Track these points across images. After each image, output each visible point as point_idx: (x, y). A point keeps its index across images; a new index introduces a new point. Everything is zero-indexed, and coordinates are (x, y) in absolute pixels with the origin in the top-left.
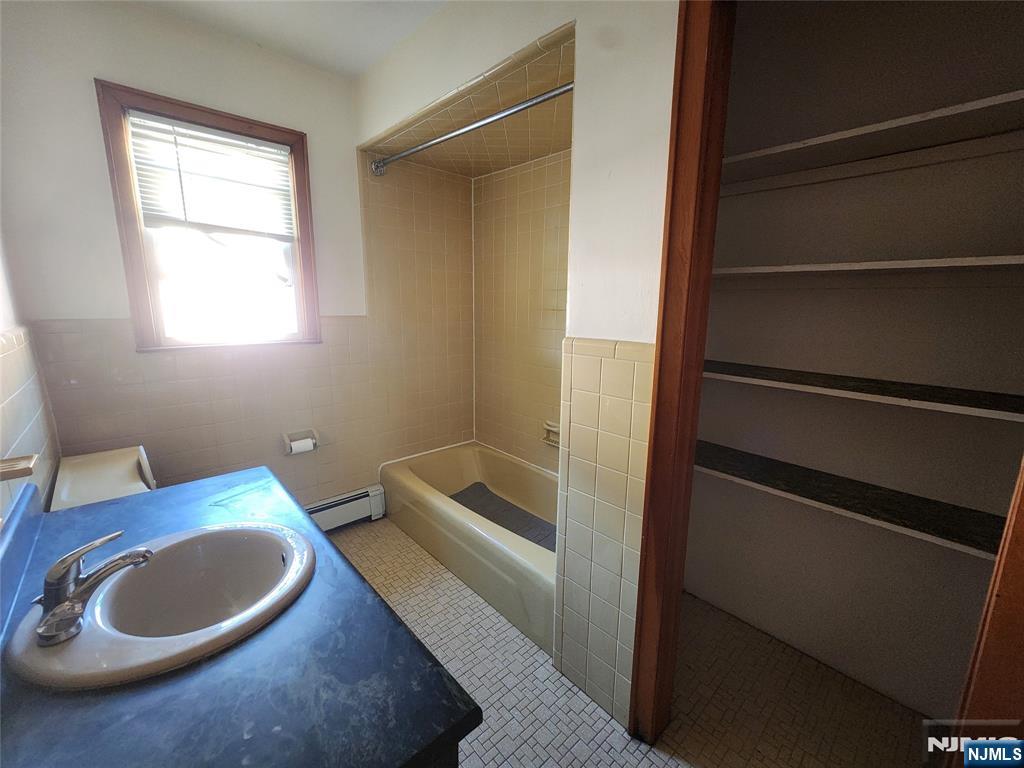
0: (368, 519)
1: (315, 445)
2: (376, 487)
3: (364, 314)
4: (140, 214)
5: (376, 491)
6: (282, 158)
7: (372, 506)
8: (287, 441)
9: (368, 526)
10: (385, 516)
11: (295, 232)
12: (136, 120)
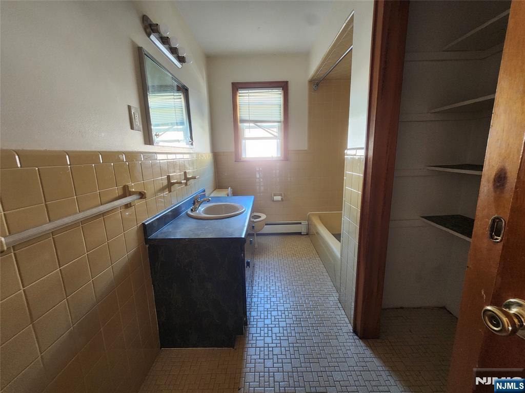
0: (300, 234)
1: (282, 199)
2: (304, 222)
3: (306, 149)
4: (239, 119)
5: (304, 223)
6: (280, 92)
7: (302, 229)
8: (273, 195)
9: (300, 236)
10: (307, 234)
11: (282, 119)
12: (240, 92)
